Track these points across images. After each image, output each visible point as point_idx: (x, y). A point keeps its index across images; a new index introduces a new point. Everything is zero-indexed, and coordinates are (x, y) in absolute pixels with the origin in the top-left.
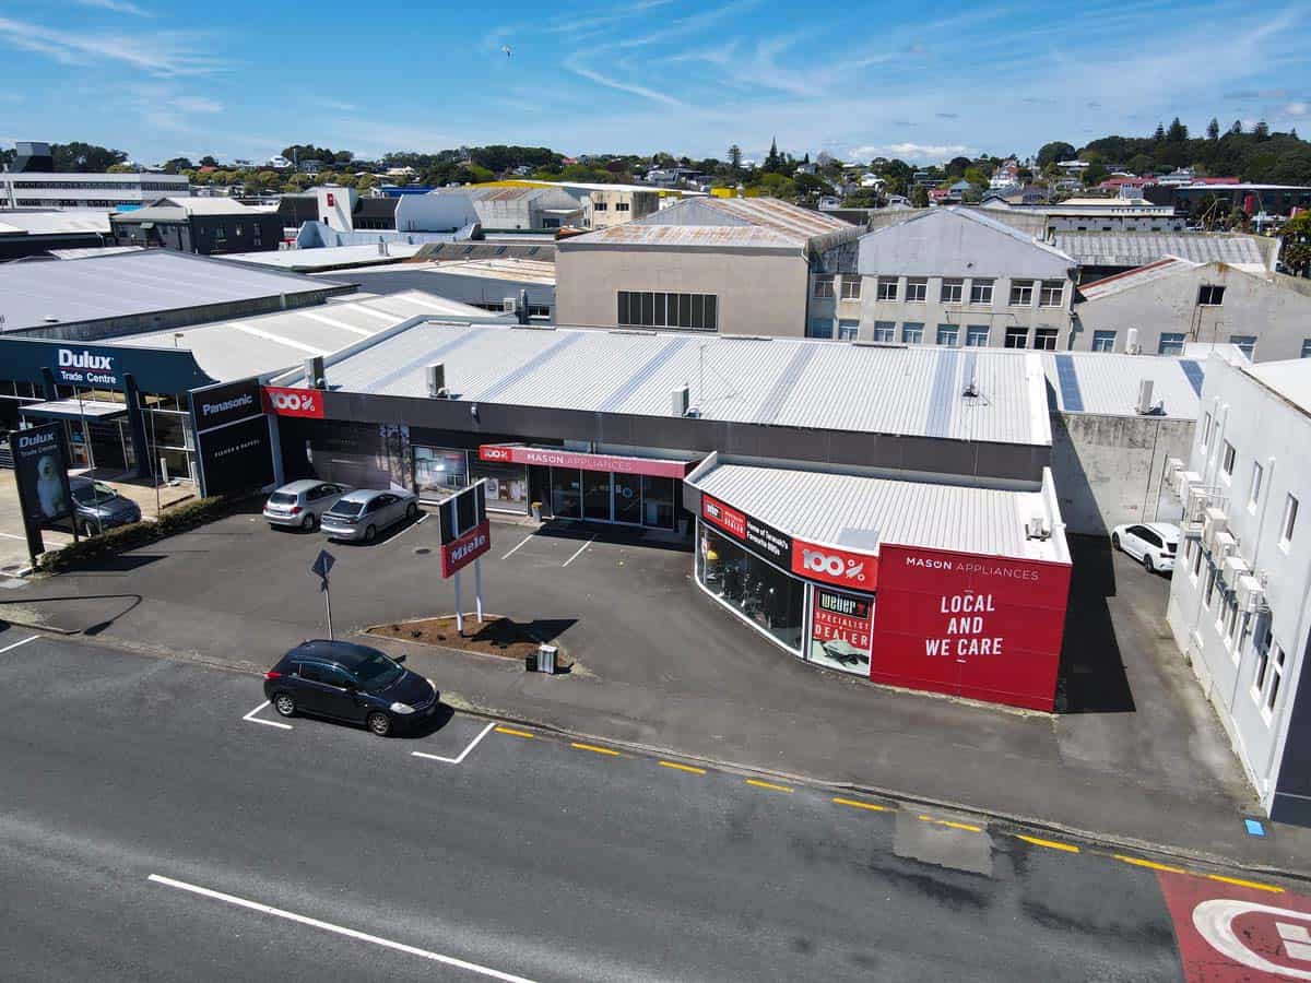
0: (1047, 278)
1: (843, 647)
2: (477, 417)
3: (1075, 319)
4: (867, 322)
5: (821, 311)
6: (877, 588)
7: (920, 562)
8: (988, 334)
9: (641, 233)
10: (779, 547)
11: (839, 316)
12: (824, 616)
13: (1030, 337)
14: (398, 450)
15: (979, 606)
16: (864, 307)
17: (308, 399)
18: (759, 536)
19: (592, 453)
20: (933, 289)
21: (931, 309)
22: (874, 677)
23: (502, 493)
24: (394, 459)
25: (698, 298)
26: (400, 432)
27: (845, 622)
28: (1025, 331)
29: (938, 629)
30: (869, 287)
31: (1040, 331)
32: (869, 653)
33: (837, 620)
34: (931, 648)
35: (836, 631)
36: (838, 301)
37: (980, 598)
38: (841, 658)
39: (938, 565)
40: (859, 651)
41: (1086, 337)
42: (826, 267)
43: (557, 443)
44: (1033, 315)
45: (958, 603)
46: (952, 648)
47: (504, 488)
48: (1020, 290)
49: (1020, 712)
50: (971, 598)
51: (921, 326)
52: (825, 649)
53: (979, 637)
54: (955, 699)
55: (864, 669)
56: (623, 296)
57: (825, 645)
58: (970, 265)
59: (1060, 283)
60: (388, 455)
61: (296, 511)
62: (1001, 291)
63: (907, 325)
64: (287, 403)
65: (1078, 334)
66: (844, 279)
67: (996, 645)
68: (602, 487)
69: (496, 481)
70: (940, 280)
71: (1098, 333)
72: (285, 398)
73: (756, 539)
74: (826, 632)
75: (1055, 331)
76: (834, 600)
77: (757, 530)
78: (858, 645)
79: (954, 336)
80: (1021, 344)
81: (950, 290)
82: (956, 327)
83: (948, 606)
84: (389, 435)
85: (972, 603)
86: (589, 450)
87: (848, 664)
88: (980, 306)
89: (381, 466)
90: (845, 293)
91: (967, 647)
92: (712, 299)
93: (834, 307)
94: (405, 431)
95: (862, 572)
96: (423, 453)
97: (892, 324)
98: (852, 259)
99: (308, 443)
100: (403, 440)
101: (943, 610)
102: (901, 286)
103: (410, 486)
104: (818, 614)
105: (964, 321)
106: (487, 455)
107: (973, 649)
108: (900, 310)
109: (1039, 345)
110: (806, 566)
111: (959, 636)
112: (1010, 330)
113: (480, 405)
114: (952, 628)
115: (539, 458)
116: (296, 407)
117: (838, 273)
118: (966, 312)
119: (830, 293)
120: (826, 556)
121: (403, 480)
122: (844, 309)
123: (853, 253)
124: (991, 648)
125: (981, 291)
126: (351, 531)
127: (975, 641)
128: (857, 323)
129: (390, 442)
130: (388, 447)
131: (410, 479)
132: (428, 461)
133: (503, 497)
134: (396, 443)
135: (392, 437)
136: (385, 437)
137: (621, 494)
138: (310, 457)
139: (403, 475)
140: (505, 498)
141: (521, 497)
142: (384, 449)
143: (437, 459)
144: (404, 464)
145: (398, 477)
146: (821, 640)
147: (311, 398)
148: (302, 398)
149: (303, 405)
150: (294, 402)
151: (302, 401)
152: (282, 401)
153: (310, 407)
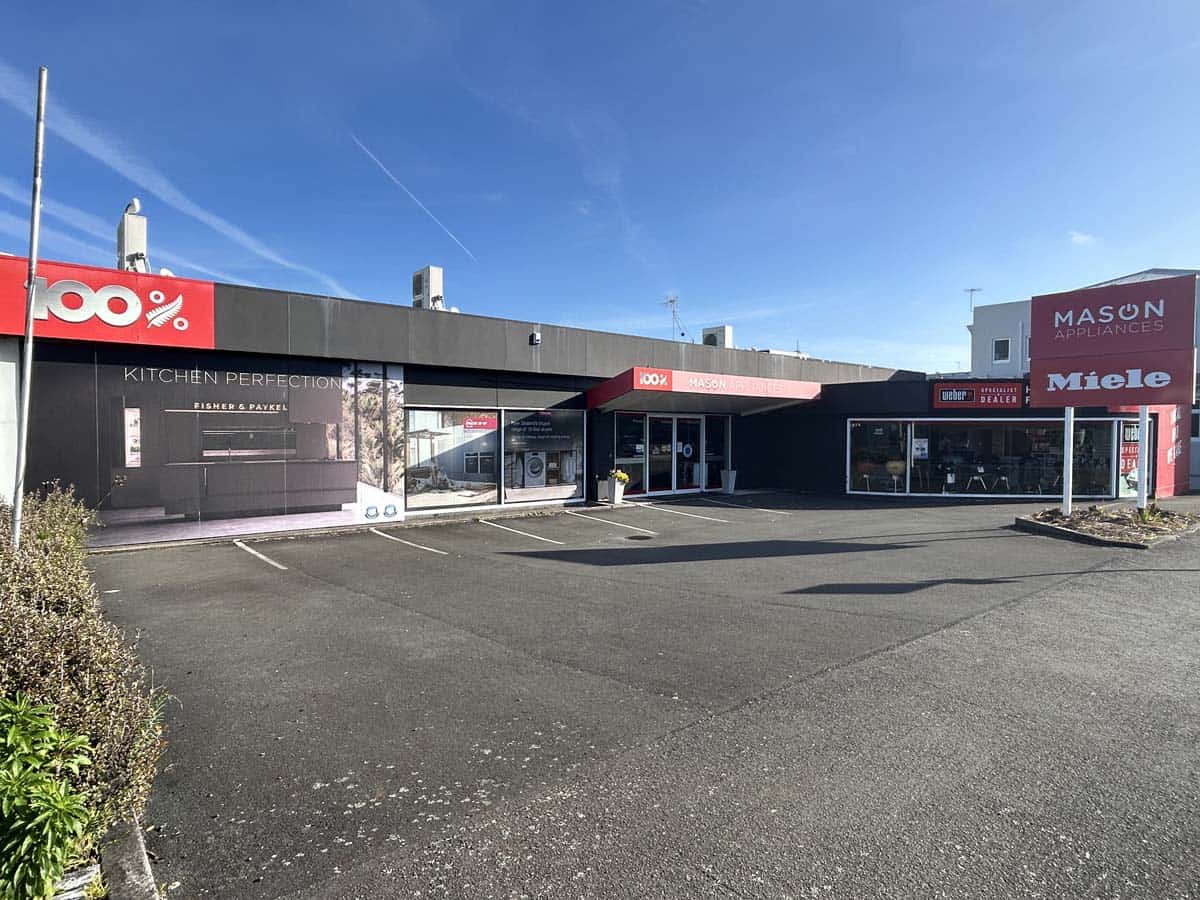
2: (540, 348)
17: (169, 300)
23: (550, 473)
24: (369, 434)
35: (1134, 461)
38: (1136, 486)
47: (553, 465)
52: (1128, 482)
57: (1128, 478)
60: (357, 429)
64: (96, 304)
69: (543, 456)
72: (86, 293)
74: (1129, 464)
84: (364, 387)
89: (340, 453)
94: (398, 378)
96: (423, 419)
100: (392, 396)
103: (401, 484)
106: (643, 381)
116: (125, 320)
121: (387, 476)
129: (363, 401)
130: (357, 413)
131: (402, 470)
132: (432, 434)
133: (551, 481)
134: (376, 404)
135: (368, 391)
136: (352, 391)
137: (682, 454)
138: (133, 450)
139: (386, 465)
140: (555, 480)
141: (576, 476)
142: (348, 416)
143: (449, 429)
144: (390, 444)
145: (373, 471)
146: (1126, 474)
147: (180, 298)
148: (152, 296)
149: (150, 316)
150: (118, 306)
151: (148, 306)
152: (73, 301)
153: (172, 320)
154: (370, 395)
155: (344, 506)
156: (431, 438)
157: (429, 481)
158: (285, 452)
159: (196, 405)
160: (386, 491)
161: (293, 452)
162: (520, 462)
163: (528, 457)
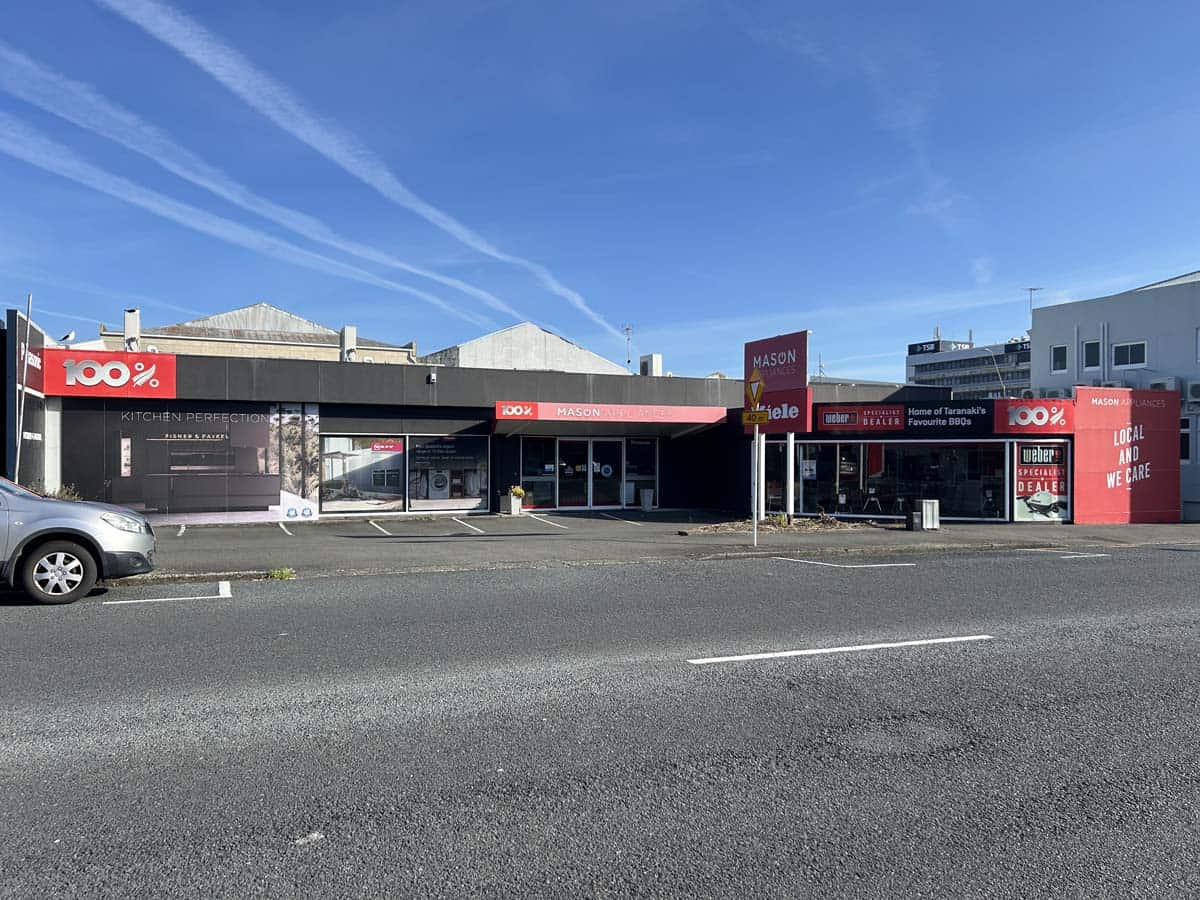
1: (1044, 497)
2: (436, 385)
7: (1100, 401)
10: (968, 417)
12: (1026, 471)
15: (1136, 435)
17: (147, 368)
18: (932, 417)
23: (454, 488)
24: (291, 456)
26: (305, 415)
27: (1045, 473)
29: (1113, 463)
33: (1038, 472)
34: (1111, 481)
35: (1039, 484)
37: (1136, 428)
38: (1045, 510)
39: (1111, 402)
40: (1059, 498)
45: (1123, 436)
46: (1122, 477)
47: (457, 481)
50: (1131, 429)
52: (1029, 505)
53: (1137, 465)
57: (1028, 501)
60: (280, 451)
64: (102, 374)
67: (1147, 470)
68: (578, 468)
69: (447, 474)
72: (97, 368)
73: (926, 423)
74: (1029, 487)
77: (929, 412)
78: (1058, 492)
83: (1118, 441)
84: (287, 420)
85: (1132, 434)
87: (1050, 514)
89: (267, 470)
91: (1131, 475)
94: (313, 412)
95: (1062, 418)
96: (337, 444)
100: (310, 427)
101: (1116, 444)
103: (315, 493)
104: (1020, 470)
106: (506, 412)
107: (1135, 476)
110: (1012, 423)
111: (1126, 466)
113: (441, 371)
114: (1122, 459)
115: (571, 412)
116: (122, 380)
120: (1031, 409)
121: (304, 487)
123: (454, 359)
124: (1144, 474)
127: (1135, 469)
129: (286, 431)
130: (281, 439)
131: (317, 482)
132: (344, 455)
133: (455, 494)
134: (296, 433)
135: (290, 423)
136: (277, 424)
137: (600, 473)
138: (126, 465)
139: (303, 477)
140: (459, 494)
141: (481, 491)
142: (274, 442)
143: (358, 452)
144: (307, 463)
145: (293, 482)
146: (1025, 497)
147: (154, 367)
148: (136, 367)
149: (135, 379)
150: (115, 374)
151: (134, 373)
152: (90, 373)
153: (148, 381)
154: (291, 427)
155: (270, 508)
156: (343, 458)
157: (341, 491)
158: (227, 467)
159: (167, 436)
160: (303, 497)
161: (232, 468)
162: (424, 478)
163: (432, 474)
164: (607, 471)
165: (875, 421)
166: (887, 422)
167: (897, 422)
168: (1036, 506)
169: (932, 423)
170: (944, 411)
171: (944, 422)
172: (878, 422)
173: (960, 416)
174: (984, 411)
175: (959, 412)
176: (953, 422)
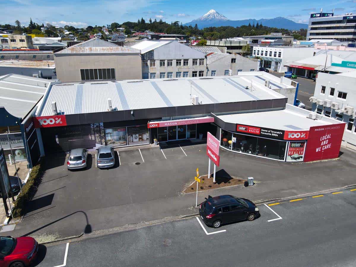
0: (200, 58)
1: (296, 155)
2: (133, 115)
3: (207, 68)
4: (158, 73)
5: (146, 71)
6: (308, 139)
7: (318, 130)
8: (188, 74)
9: (83, 49)
10: (277, 134)
11: (150, 72)
12: (292, 149)
13: (198, 74)
14: (99, 132)
15: (328, 137)
16: (157, 69)
17: (59, 119)
18: (268, 132)
19: (172, 120)
20: (174, 62)
21: (174, 68)
22: (305, 161)
23: (140, 139)
24: (97, 135)
25: (108, 70)
26: (99, 125)
27: (297, 149)
28: (196, 72)
29: (319, 145)
30: (157, 63)
31: (200, 72)
32: (303, 156)
33: (295, 149)
34: (317, 150)
35: (295, 152)
36: (149, 69)
37: (328, 135)
38: (295, 159)
39: (321, 129)
40: (300, 156)
41: (210, 73)
42: (145, 58)
43: (160, 119)
44: (198, 68)
45: (324, 138)
46: (321, 148)
47: (140, 137)
48: (194, 62)
49: (334, 159)
50: (326, 136)
51: (172, 73)
52: (291, 158)
53: (327, 145)
54: (322, 161)
55: (302, 160)
56: (82, 71)
57: (291, 156)
58: (183, 56)
59: (203, 59)
60: (94, 134)
61: (84, 162)
62: (190, 62)
63: (168, 73)
64: (48, 122)
65: (208, 72)
66: (150, 61)
67: (330, 146)
68: (174, 130)
69: (137, 135)
70: (176, 60)
71: (212, 71)
72: (47, 120)
73: (266, 134)
74: (292, 153)
75: (203, 72)
76: (295, 144)
77: (267, 131)
78: (301, 154)
79: (180, 75)
80: (196, 76)
81: (178, 62)
82: (180, 73)
83: (322, 139)
84: (95, 127)
85: (327, 137)
86: (171, 119)
87: (297, 160)
88: (186, 67)
89: (92, 139)
90: (151, 65)
91: (324, 148)
92: (113, 70)
93: (148, 70)
94: (102, 124)
95: (305, 135)
96: (109, 131)
97: (164, 73)
98: (152, 55)
99: (57, 136)
100: (101, 128)
101: (321, 140)
102: (166, 62)
103: (104, 143)
104: (290, 149)
105: (182, 71)
106: (150, 126)
107: (325, 148)
108: (166, 69)
109: (200, 76)
110: (289, 137)
111: (323, 145)
112: (193, 72)
113: (134, 111)
114: (322, 144)
115: (169, 124)
116: (53, 123)
117: (149, 60)
118: (183, 68)
119: (147, 65)
120: (296, 133)
121: (101, 142)
122: (151, 70)
123: (152, 54)
124: (329, 147)
125: (186, 62)
126: (112, 164)
127: (326, 146)
128: (155, 73)
129: (95, 129)
130: (94, 131)
131: (104, 141)
132: (111, 133)
133: (140, 140)
134: (98, 129)
135: (96, 127)
138: (58, 141)
139: (101, 140)
140: (141, 140)
141: (147, 138)
143: (114, 132)
144: (101, 136)
145: (99, 141)
146: (290, 155)
148: (56, 119)
149: (56, 122)
150: (51, 121)
151: (56, 121)
152: (45, 122)
153: (59, 122)
155: (94, 148)
156: (110, 134)
157: (111, 142)
158: (82, 139)
160: (101, 144)
161: (83, 139)
162: (132, 137)
163: (134, 135)
164: (182, 130)
165: (252, 131)
166: (255, 132)
167: (258, 132)
168: (293, 158)
169: (267, 134)
170: (271, 131)
171: (271, 134)
172: (253, 131)
173: (275, 133)
174: (282, 133)
175: (275, 132)
176: (273, 134)
